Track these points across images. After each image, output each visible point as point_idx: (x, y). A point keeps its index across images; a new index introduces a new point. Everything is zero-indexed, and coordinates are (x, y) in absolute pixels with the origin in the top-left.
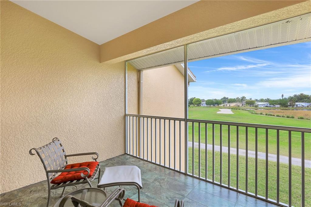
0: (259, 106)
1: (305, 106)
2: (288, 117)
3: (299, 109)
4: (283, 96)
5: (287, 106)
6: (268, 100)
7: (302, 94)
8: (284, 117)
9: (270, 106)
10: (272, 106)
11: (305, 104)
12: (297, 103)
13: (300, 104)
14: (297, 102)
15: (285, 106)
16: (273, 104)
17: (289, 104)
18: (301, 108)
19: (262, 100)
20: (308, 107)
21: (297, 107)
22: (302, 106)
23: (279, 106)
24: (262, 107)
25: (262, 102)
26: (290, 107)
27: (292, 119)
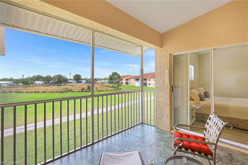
0: (2, 86)
1: (40, 84)
2: (35, 92)
3: (37, 86)
4: (23, 76)
5: (28, 84)
6: (11, 79)
7: (38, 75)
8: (32, 92)
9: (14, 84)
10: (15, 84)
11: (41, 82)
12: (35, 82)
13: (37, 82)
14: (35, 80)
15: (27, 84)
16: (17, 83)
17: (30, 82)
18: (39, 85)
19: (4, 80)
20: (42, 84)
21: (35, 84)
22: (39, 84)
23: (22, 84)
24: (6, 85)
25: (5, 81)
26: (30, 85)
27: (38, 93)
